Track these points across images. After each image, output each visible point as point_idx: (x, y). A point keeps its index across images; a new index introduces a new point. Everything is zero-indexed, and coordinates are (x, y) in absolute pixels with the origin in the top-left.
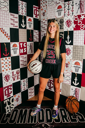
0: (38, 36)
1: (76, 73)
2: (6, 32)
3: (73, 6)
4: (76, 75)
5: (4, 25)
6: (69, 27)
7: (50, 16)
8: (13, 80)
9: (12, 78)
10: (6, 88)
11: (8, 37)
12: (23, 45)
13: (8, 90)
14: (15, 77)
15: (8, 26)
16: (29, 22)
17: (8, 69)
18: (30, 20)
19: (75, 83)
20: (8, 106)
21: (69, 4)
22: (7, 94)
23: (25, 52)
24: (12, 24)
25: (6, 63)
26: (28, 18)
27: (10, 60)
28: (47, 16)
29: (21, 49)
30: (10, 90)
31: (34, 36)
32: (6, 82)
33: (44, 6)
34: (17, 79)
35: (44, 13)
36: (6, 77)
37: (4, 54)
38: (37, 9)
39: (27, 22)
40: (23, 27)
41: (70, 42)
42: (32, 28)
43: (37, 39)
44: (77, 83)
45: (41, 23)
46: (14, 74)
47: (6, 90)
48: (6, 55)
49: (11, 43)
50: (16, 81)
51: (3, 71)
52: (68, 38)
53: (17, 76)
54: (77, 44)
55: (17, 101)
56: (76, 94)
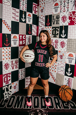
0: (36, 30)
1: (69, 64)
2: (7, 24)
3: (68, 3)
4: (70, 65)
5: (6, 18)
6: (64, 22)
7: (47, 12)
8: (12, 68)
9: (11, 67)
10: (5, 76)
11: (10, 29)
12: (22, 37)
13: (7, 77)
14: (14, 66)
15: (10, 19)
16: (28, 17)
17: (8, 58)
18: (29, 15)
19: (68, 73)
20: (6, 92)
21: (65, 2)
22: (6, 81)
23: (23, 43)
24: (13, 17)
25: (7, 52)
26: (28, 13)
27: (10, 50)
28: (45, 13)
29: (20, 41)
30: (8, 77)
31: (32, 30)
32: (6, 70)
33: (42, 4)
34: (16, 68)
35: (42, 10)
36: (5, 65)
37: (5, 44)
38: (37, 6)
39: (27, 17)
40: (23, 21)
41: (65, 36)
42: (31, 22)
43: (35, 33)
44: (70, 74)
45: (39, 18)
46: (13, 63)
47: (5, 77)
48: (7, 45)
49: (11, 34)
50: (15, 70)
51: (4, 59)
52: (63, 32)
53: (16, 65)
54: (71, 38)
55: (15, 89)
56: (69, 83)
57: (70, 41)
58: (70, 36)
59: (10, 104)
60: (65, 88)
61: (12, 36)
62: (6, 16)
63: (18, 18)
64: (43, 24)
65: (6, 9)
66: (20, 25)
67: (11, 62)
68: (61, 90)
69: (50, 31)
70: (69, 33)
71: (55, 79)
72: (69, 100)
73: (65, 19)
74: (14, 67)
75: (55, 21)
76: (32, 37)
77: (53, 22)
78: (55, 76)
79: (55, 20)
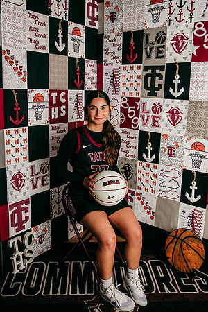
0: (94, 75)
1: (194, 170)
2: (17, 62)
4: (195, 175)
5: (12, 44)
7: (129, 22)
8: (31, 187)
9: (31, 183)
10: (15, 208)
11: (23, 76)
12: (58, 98)
13: (19, 212)
14: (37, 179)
15: (22, 45)
16: (74, 36)
17: (21, 160)
18: (76, 31)
20: (18, 253)
22: (16, 222)
23: (62, 115)
24: (32, 41)
25: (17, 142)
26: (71, 26)
27: (26, 135)
28: (122, 24)
29: (53, 109)
30: (23, 212)
31: (85, 76)
32: (16, 192)
34: (43, 185)
35: (113, 14)
36: (14, 177)
37: (11, 119)
38: (96, 3)
39: (70, 37)
40: (61, 49)
42: (80, 53)
43: (94, 83)
45: (105, 40)
46: (35, 172)
47: (14, 212)
48: (17, 122)
49: (28, 90)
50: (40, 190)
51: (9, 162)
52: (177, 81)
53: (43, 177)
54: (199, 98)
55: (41, 243)
56: (192, 223)
57: (195, 108)
58: (196, 94)
59: (33, 285)
60: (182, 237)
61: (32, 94)
62: (12, 36)
63: (45, 42)
64: (115, 58)
65: (11, 16)
66: (50, 64)
67: (30, 170)
68: (171, 242)
69: (139, 77)
70: (192, 85)
71: (153, 213)
72: (193, 269)
73: (183, 43)
74: (37, 182)
75: (152, 48)
76: (83, 94)
77: (146, 51)
78: (153, 204)
79: (151, 46)
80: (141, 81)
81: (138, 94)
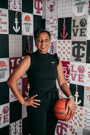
7: (62, 11)
12: (15, 63)
29: (12, 70)
40: (17, 31)
53: (5, 117)
77: (74, 31)
78: (80, 134)
79: (77, 28)
80: (70, 51)
81: (68, 59)
